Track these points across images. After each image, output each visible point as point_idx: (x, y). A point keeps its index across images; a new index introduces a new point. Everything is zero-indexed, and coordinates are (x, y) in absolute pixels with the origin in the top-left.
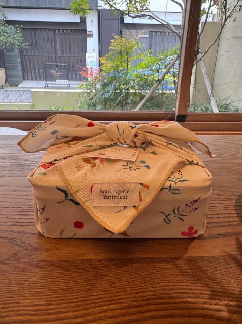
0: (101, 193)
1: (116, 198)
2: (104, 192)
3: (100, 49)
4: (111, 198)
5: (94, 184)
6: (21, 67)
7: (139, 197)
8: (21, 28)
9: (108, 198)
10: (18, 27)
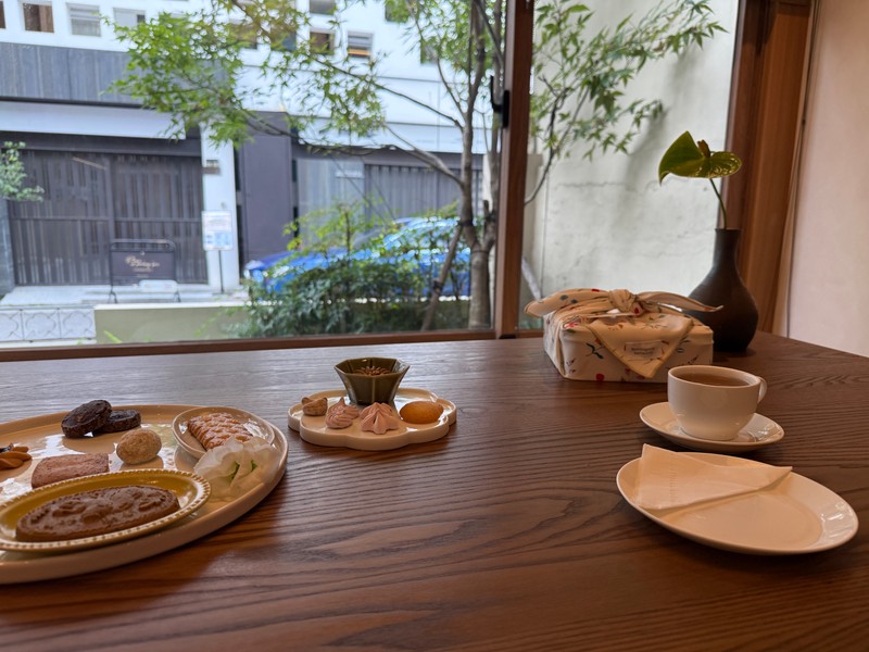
3: (240, 203)
6: (10, 250)
8: (19, 150)
10: (12, 148)
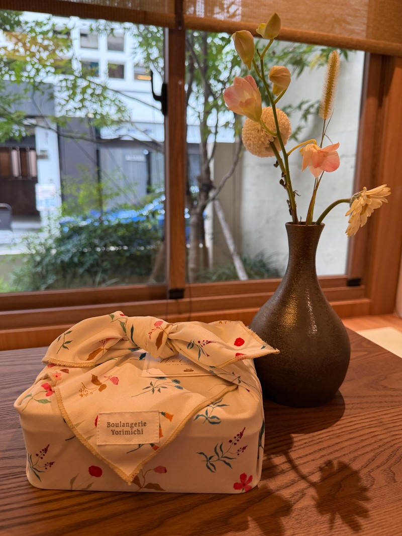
0: (108, 427)
1: (127, 433)
2: (113, 425)
4: (122, 433)
5: (101, 414)
7: (158, 432)
9: (118, 433)
